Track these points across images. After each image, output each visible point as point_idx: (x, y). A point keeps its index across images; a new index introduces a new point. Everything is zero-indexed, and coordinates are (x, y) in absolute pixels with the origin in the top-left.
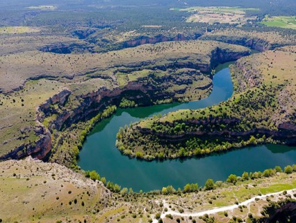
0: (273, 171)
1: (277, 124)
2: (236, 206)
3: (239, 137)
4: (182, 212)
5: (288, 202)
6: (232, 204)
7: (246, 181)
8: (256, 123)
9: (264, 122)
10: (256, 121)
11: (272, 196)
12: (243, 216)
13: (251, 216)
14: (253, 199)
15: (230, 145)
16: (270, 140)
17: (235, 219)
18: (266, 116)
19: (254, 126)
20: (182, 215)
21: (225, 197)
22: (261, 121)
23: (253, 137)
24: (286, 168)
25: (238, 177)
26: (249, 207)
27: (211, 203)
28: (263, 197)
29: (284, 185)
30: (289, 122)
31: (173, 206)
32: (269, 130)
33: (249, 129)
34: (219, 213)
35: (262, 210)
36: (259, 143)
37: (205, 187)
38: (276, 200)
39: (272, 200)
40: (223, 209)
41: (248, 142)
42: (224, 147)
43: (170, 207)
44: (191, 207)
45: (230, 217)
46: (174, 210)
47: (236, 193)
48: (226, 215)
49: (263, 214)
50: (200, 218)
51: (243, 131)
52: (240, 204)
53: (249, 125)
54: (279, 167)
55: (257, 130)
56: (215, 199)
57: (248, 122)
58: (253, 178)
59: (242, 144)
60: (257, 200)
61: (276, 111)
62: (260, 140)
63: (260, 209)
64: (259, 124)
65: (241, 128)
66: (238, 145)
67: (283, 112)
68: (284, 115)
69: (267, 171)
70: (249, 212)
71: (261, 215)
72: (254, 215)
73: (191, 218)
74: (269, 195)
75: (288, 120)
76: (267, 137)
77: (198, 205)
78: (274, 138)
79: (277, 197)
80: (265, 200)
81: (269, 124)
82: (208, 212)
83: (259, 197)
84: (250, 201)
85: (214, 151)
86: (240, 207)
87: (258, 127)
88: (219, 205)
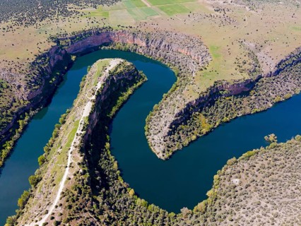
0: (56, 129)
1: (25, 99)
2: (68, 169)
3: (11, 131)
4: (47, 212)
5: (83, 137)
6: (65, 171)
7: (51, 152)
8: (11, 109)
9: (15, 104)
10: (8, 108)
11: (75, 143)
12: (76, 169)
13: (79, 164)
14: (70, 155)
15: (11, 142)
16: (32, 113)
17: (75, 175)
18: (11, 99)
19: (12, 113)
20: (50, 213)
21: (56, 172)
22: (12, 105)
23: (20, 122)
24: (60, 121)
25: (44, 155)
26: (73, 161)
27: (55, 185)
28: (72, 148)
29: (73, 131)
30: (31, 91)
31: (37, 219)
32: (25, 107)
33: (11, 118)
34: (65, 183)
35: (79, 154)
36: (28, 121)
37: (33, 186)
38: (78, 143)
39: (77, 144)
40: (65, 178)
41: (21, 127)
42: (8, 148)
43: (37, 221)
44: (47, 203)
45: (72, 177)
46: (41, 219)
47: (58, 163)
48: (70, 179)
49: (82, 156)
50: (61, 199)
51: (8, 123)
52: (68, 166)
53: (7, 116)
54: (57, 125)
55: (17, 113)
56: (53, 180)
57: (4, 113)
58: (52, 146)
59: (19, 133)
60: (71, 153)
61: (14, 89)
62: (27, 118)
63: (78, 155)
64: (13, 108)
65: (4, 123)
66: (17, 136)
67: (19, 87)
68: (22, 89)
69: (54, 133)
70: (76, 163)
71: (82, 158)
72: (79, 161)
73: (56, 207)
74: (73, 144)
75: (29, 90)
76: (28, 113)
77: (49, 196)
78: (33, 110)
79: (77, 141)
80: (74, 148)
81: (19, 102)
82: (60, 190)
83: (70, 151)
84: (69, 158)
85: (5, 159)
86: (70, 166)
87: (16, 111)
88: (60, 180)
